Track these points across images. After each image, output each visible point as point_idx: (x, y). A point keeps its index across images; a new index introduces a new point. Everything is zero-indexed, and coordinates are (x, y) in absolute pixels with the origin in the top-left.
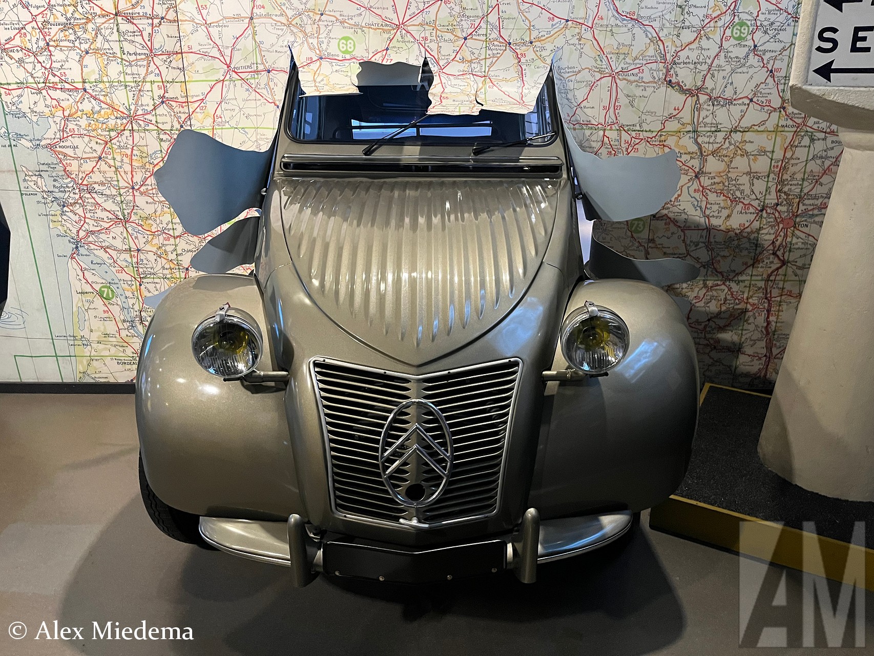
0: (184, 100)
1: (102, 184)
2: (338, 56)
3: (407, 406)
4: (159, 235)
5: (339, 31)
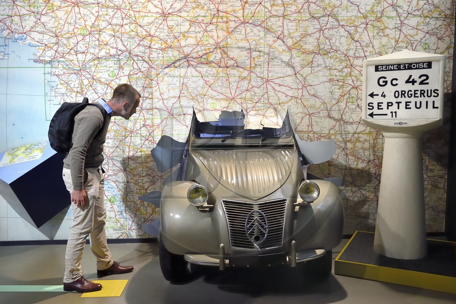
0: (152, 125)
1: (117, 156)
2: (210, 109)
3: (254, 212)
4: (136, 176)
5: (210, 101)
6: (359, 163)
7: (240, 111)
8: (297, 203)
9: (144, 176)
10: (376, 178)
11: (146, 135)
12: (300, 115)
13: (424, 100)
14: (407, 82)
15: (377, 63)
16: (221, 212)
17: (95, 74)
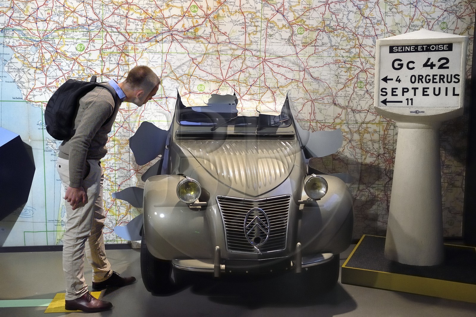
0: (127, 109)
2: (197, 92)
3: (253, 210)
4: (108, 169)
5: (198, 82)
6: (368, 156)
7: (233, 94)
8: (302, 200)
9: (117, 170)
10: (386, 175)
11: (121, 121)
12: (301, 101)
13: (443, 86)
14: (425, 65)
15: (392, 44)
16: (215, 210)
17: (59, 47)
